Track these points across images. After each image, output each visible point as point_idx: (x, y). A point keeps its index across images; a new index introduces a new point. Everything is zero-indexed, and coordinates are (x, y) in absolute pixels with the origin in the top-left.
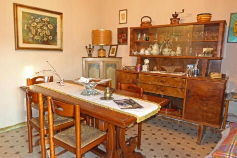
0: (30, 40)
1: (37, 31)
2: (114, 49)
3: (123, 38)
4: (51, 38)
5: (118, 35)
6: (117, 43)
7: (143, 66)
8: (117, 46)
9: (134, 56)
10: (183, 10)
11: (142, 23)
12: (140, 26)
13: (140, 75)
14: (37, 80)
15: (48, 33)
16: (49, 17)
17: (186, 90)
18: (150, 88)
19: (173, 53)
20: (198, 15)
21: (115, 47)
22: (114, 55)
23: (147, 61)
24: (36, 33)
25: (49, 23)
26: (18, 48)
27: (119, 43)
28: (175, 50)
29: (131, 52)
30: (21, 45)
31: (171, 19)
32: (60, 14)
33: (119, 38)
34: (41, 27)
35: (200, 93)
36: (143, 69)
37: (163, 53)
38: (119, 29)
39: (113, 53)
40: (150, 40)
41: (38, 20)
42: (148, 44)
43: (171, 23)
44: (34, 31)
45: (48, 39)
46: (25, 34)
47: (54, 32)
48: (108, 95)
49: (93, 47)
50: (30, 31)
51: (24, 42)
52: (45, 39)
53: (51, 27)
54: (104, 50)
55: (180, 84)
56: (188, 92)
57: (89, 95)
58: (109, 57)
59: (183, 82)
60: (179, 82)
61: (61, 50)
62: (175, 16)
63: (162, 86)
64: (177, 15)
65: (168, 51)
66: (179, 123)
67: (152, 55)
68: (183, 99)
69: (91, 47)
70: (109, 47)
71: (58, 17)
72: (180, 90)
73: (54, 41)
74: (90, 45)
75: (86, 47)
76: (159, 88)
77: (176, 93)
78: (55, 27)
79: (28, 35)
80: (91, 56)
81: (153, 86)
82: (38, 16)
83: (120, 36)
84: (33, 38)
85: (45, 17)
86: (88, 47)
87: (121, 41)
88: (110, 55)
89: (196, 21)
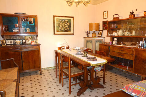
0: (60, 31)
1: (62, 26)
2: (100, 33)
3: (105, 26)
4: (68, 29)
5: (103, 25)
6: (102, 29)
7: (114, 42)
8: (102, 31)
9: (109, 36)
10: (137, 9)
11: (114, 18)
12: (112, 20)
13: (110, 47)
14: (62, 48)
15: (67, 26)
16: (68, 19)
17: (134, 56)
18: (116, 54)
19: (130, 35)
20: (144, 12)
21: (101, 31)
22: (100, 36)
23: (116, 39)
24: (62, 27)
25: (67, 22)
26: (55, 34)
27: (103, 29)
28: (131, 33)
29: (107, 34)
30: (56, 33)
31: (129, 15)
32: (73, 17)
33: (103, 26)
34: (64, 24)
35: (142, 58)
36: (114, 44)
37: (125, 35)
38: (103, 22)
39: (100, 35)
40: (118, 27)
41: (63, 21)
42: (116, 30)
43: (129, 17)
44: (61, 26)
45: (67, 30)
46: (57, 28)
47: (70, 26)
48: (85, 55)
49: (90, 32)
50: (60, 26)
51: (57, 31)
52: (66, 30)
53: (68, 24)
54: (95, 33)
55: (131, 52)
56: (136, 57)
57: (78, 55)
58: (98, 37)
59: (133, 51)
60: (131, 51)
61: (73, 34)
62: (132, 13)
63: (122, 53)
64: (133, 13)
65: (128, 33)
66: (137, 76)
67: (119, 35)
68: (133, 61)
69: (89, 32)
70: (98, 31)
71: (72, 19)
72: (131, 55)
73: (70, 30)
74: (88, 31)
75: (86, 32)
76: (120, 54)
77: (129, 57)
78: (70, 24)
79: (59, 28)
80: (88, 37)
81: (117, 53)
82: (63, 20)
83: (104, 25)
84: (61, 29)
85: (66, 19)
86: (87, 32)
87: (104, 28)
88: (99, 36)
89: (144, 16)
